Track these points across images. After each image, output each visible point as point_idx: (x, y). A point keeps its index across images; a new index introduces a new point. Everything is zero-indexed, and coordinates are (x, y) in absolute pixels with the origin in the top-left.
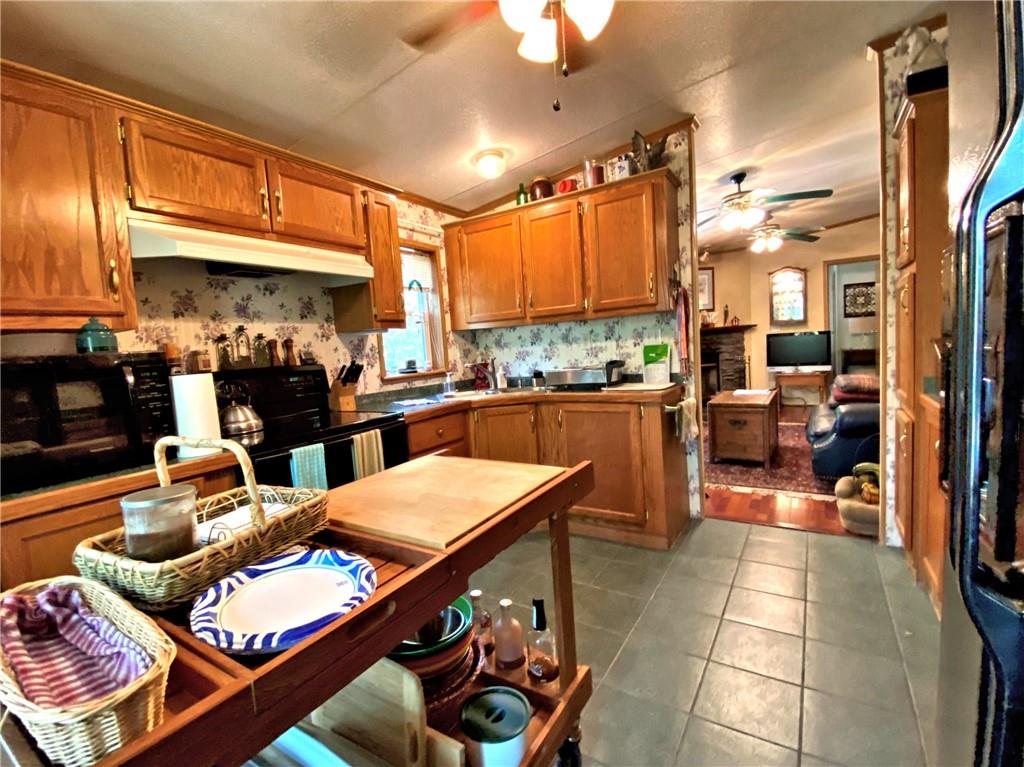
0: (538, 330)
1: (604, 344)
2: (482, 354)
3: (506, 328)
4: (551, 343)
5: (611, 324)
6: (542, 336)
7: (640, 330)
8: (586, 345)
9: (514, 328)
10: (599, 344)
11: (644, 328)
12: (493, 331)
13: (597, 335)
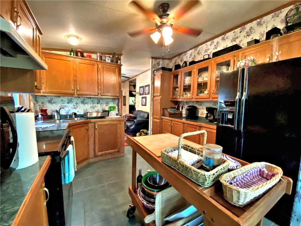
0: (71, 98)
1: (96, 105)
2: (39, 105)
3: (55, 96)
4: (77, 103)
5: (99, 100)
6: (73, 101)
7: (108, 102)
8: (91, 105)
9: (59, 97)
10: (95, 105)
11: (109, 102)
12: (47, 97)
13: (94, 102)
